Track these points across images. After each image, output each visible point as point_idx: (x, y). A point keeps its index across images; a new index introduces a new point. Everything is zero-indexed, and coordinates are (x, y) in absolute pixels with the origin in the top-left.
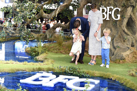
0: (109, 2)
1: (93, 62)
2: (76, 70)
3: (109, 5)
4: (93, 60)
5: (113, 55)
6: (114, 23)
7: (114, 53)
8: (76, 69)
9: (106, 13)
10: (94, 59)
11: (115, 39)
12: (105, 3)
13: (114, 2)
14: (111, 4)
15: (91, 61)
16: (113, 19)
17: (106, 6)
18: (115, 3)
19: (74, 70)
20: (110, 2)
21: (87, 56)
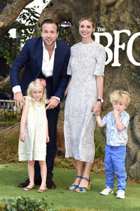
0: (119, 18)
1: (84, 184)
2: (37, 209)
3: (118, 25)
4: (81, 177)
5: (134, 161)
6: (134, 74)
7: (135, 157)
8: (37, 206)
9: (112, 47)
10: (86, 175)
11: (136, 118)
12: (109, 19)
13: (131, 17)
14: (123, 23)
15: (78, 179)
16: (129, 62)
17: (111, 29)
18: (135, 21)
19: (29, 207)
20: (122, 19)
21: (64, 167)
